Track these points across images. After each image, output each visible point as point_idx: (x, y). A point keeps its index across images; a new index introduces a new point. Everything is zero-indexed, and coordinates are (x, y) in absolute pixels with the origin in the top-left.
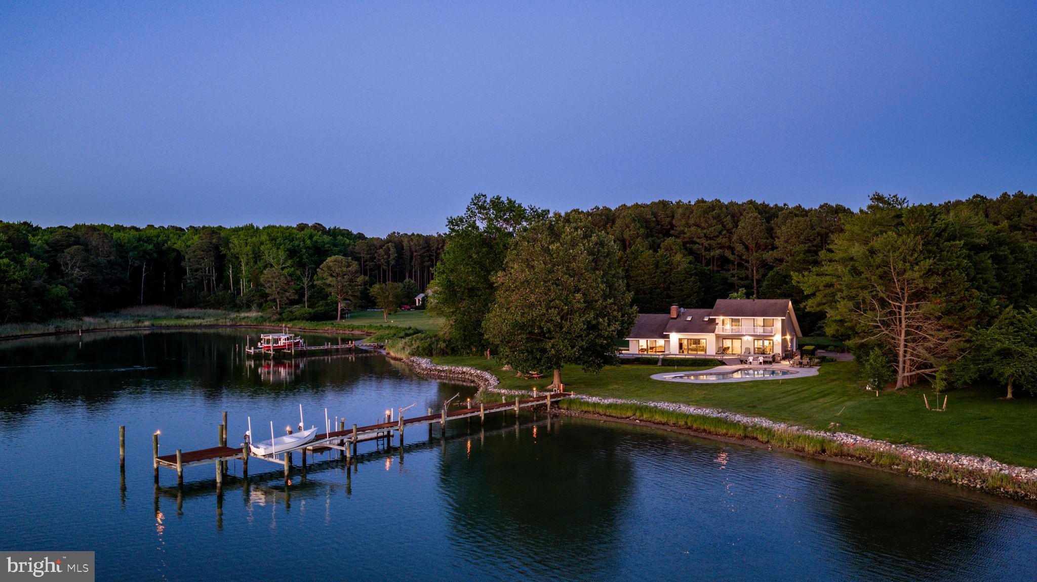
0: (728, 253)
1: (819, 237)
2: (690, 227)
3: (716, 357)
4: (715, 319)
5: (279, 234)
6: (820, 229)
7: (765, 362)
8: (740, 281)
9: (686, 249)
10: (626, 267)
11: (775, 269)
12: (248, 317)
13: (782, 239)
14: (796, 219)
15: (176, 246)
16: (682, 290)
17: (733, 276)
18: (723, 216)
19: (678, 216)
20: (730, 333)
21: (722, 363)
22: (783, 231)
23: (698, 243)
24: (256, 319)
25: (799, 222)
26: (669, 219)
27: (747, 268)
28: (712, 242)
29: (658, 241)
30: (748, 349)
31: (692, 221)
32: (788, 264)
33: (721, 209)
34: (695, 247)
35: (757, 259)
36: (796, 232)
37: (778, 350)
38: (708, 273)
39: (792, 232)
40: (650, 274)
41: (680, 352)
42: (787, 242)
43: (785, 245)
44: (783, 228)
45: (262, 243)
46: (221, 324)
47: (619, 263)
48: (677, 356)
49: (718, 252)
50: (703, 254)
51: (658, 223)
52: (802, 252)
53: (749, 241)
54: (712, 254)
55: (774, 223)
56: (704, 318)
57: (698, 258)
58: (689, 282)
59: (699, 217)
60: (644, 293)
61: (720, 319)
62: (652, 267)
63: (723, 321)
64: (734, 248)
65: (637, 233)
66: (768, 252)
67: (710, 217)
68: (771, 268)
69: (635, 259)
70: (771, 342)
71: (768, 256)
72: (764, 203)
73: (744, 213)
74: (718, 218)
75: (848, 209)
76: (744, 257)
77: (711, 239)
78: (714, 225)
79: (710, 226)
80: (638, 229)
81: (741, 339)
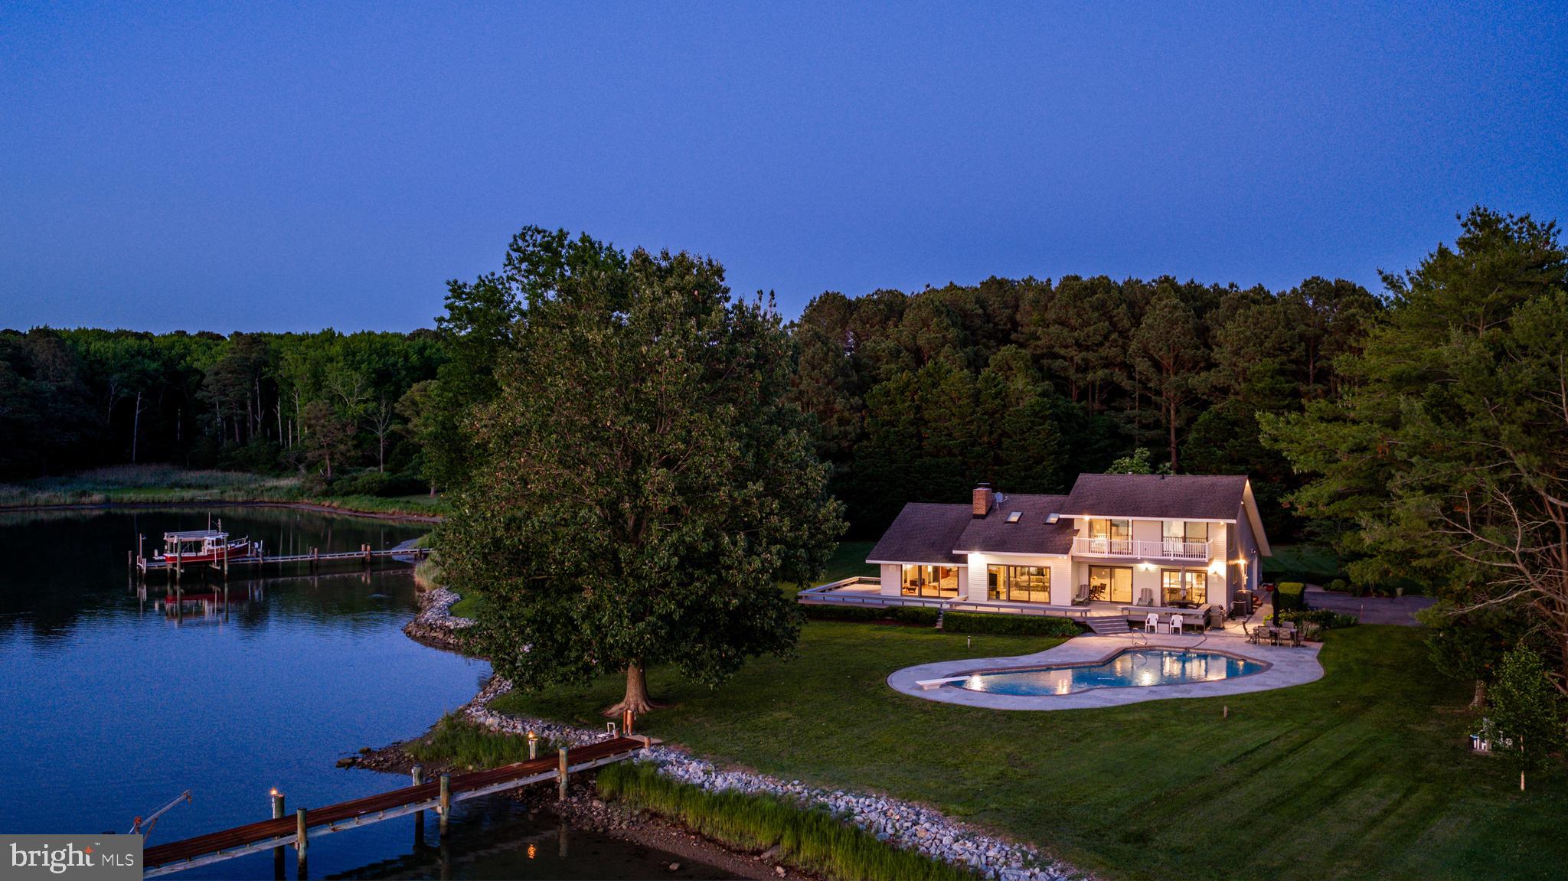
0: (1120, 377)
1: (1303, 344)
2: (1048, 326)
3: (1069, 614)
4: (1072, 520)
5: (363, 345)
6: (1304, 327)
7: (1188, 628)
8: (1142, 432)
9: (1041, 369)
10: (917, 402)
11: (1213, 408)
12: (276, 487)
13: (1227, 349)
14: (1254, 308)
15: (196, 365)
16: (1024, 449)
17: (1130, 420)
18: (1110, 304)
19: (1025, 305)
20: (1106, 556)
21: (1084, 628)
22: (1229, 332)
23: (1064, 358)
24: (290, 490)
25: (1260, 313)
26: (1008, 311)
27: (1158, 407)
28: (1091, 356)
29: (985, 352)
30: (1147, 592)
31: (1051, 315)
32: (1240, 398)
33: (1108, 292)
34: (1058, 363)
35: (1177, 388)
36: (1255, 335)
37: (1219, 598)
38: (1081, 414)
39: (1248, 333)
40: (963, 416)
41: (989, 599)
42: (1236, 353)
43: (1234, 359)
44: (1229, 325)
45: (331, 360)
46: (227, 499)
47: (902, 393)
48: (980, 609)
49: (1100, 373)
50: (1073, 378)
51: (988, 317)
52: (1269, 374)
53: (1161, 353)
54: (1090, 376)
55: (1211, 318)
56: (1047, 516)
57: (1062, 385)
58: (1039, 433)
59: (1066, 306)
60: (951, 454)
61: (1083, 520)
62: (966, 401)
63: (1091, 524)
64: (1133, 366)
65: (944, 337)
66: (1198, 373)
67: (1087, 305)
68: (1205, 405)
69: (934, 385)
70: (1203, 575)
71: (1199, 381)
72: (1192, 282)
73: (1153, 300)
74: (1102, 308)
75: (1361, 288)
76: (1151, 385)
77: (1087, 349)
78: (1095, 323)
79: (1086, 323)
80: (947, 329)
81: (1132, 568)
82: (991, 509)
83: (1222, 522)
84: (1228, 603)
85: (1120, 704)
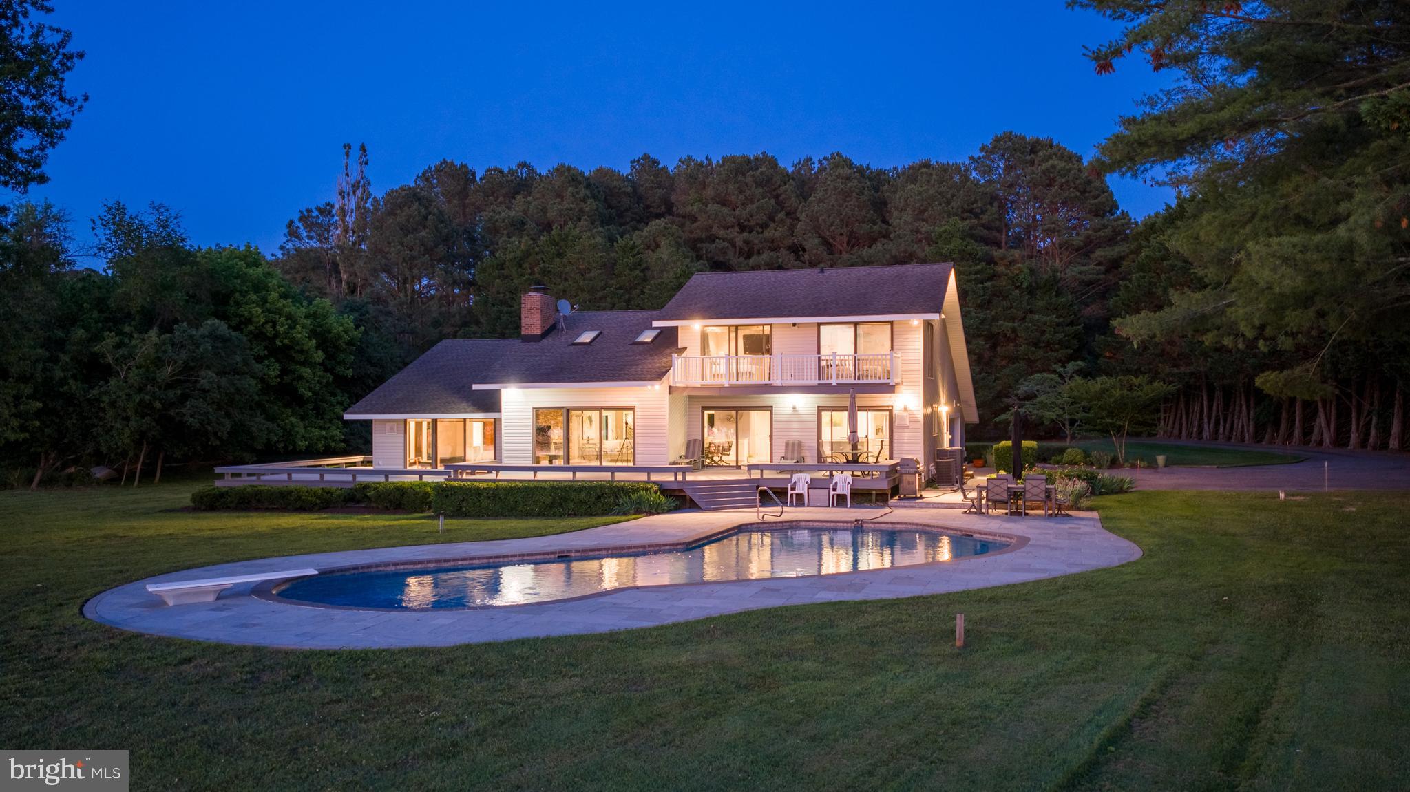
1: (996, 204)
4: (672, 334)
9: (697, 252)
13: (908, 213)
20: (731, 385)
21: (680, 498)
30: (793, 446)
37: (912, 447)
39: (932, 193)
44: (909, 187)
52: (958, 234)
56: (639, 335)
61: (692, 329)
64: (801, 246)
74: (766, 183)
77: (750, 229)
78: (758, 200)
79: (749, 200)
80: (584, 200)
81: (770, 408)
82: (550, 330)
83: (916, 321)
84: (927, 464)
85: (670, 621)
